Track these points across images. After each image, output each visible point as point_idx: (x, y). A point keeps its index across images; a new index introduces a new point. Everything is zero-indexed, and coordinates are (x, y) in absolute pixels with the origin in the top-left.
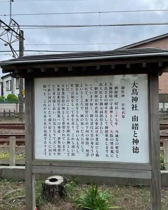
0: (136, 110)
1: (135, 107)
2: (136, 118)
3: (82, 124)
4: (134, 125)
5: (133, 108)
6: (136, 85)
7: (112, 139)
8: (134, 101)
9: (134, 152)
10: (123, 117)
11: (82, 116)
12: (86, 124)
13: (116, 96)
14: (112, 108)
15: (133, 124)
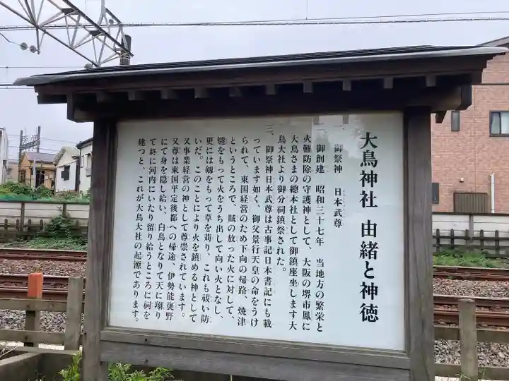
0: (371, 205)
1: (369, 199)
2: (372, 227)
3: (231, 239)
4: (365, 246)
5: (364, 200)
6: (374, 141)
7: (308, 282)
8: (366, 182)
9: (364, 319)
10: (338, 223)
11: (232, 218)
12: (242, 239)
13: (320, 169)
14: (308, 199)
15: (364, 242)
